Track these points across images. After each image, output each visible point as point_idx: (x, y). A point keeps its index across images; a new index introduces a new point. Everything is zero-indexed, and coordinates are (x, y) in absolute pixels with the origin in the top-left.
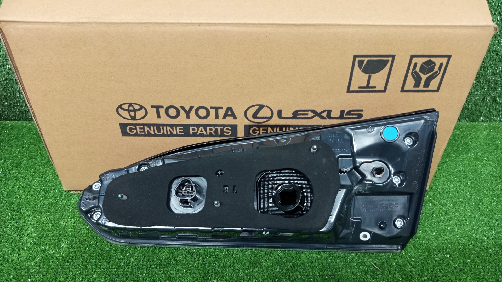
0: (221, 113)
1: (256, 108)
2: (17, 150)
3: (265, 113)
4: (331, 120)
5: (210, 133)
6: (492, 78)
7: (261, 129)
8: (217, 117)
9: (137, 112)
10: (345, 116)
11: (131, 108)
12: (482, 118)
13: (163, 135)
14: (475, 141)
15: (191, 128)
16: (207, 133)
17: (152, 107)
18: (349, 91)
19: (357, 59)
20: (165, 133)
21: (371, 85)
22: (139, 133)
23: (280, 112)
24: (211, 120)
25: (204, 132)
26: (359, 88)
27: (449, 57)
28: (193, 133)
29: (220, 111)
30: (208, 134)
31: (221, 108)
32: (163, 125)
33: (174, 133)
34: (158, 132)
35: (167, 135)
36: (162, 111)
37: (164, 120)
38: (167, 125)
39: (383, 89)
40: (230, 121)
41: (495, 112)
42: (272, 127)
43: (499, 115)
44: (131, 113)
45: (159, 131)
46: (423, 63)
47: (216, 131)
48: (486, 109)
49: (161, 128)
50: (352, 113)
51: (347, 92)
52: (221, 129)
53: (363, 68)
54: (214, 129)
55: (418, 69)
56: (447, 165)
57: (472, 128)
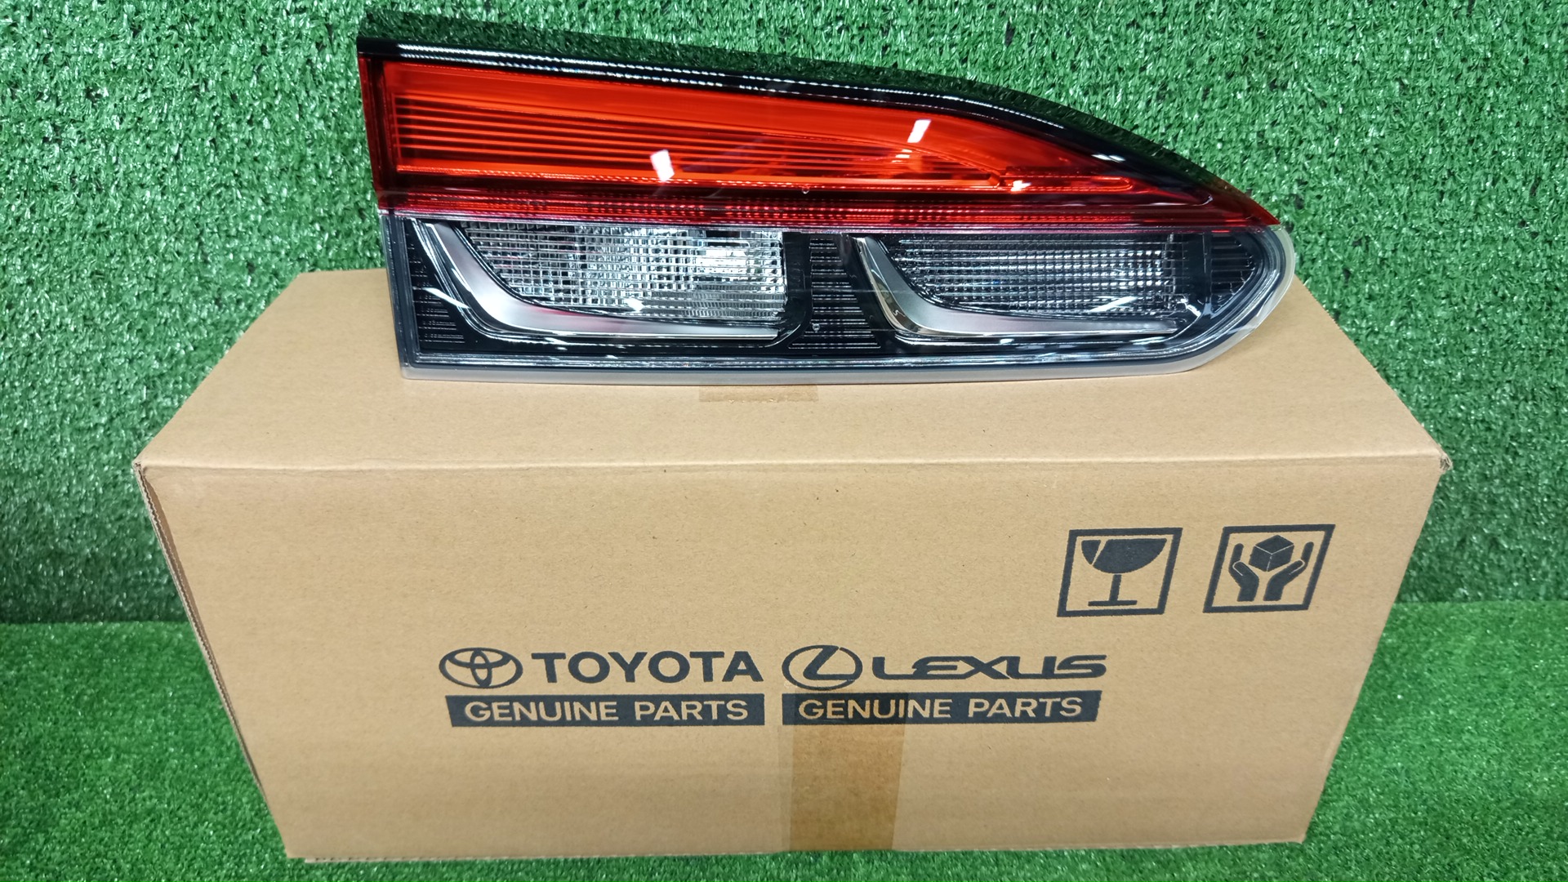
0: (720, 666)
1: (813, 654)
2: (148, 721)
3: (839, 664)
4: (1021, 681)
5: (690, 716)
6: (1481, 488)
7: (830, 703)
8: (708, 676)
9: (494, 670)
10: (1056, 672)
11: (479, 660)
12: (1461, 590)
13: (563, 722)
14: (1441, 670)
15: (637, 705)
16: (680, 716)
17: (535, 656)
18: (1062, 612)
19: (1080, 540)
20: (569, 718)
21: (1120, 598)
22: (497, 718)
23: (878, 665)
24: (694, 683)
25: (673, 713)
26: (1091, 604)
27: (1329, 529)
28: (642, 716)
29: (716, 662)
30: (685, 717)
31: (721, 655)
32: (562, 699)
33: (593, 717)
34: (547, 714)
35: (574, 723)
36: (561, 667)
37: (566, 685)
38: (572, 699)
39: (1155, 606)
40: (743, 685)
41: (1497, 575)
42: (861, 698)
43: (1510, 583)
44: (477, 671)
45: (551, 711)
46: (1259, 545)
47: (706, 710)
48: (1472, 567)
49: (558, 705)
50: (1076, 663)
51: (1059, 615)
52: (718, 706)
53: (1099, 559)
54: (699, 707)
55: (1245, 558)
56: (1360, 751)
57: (1435, 625)
